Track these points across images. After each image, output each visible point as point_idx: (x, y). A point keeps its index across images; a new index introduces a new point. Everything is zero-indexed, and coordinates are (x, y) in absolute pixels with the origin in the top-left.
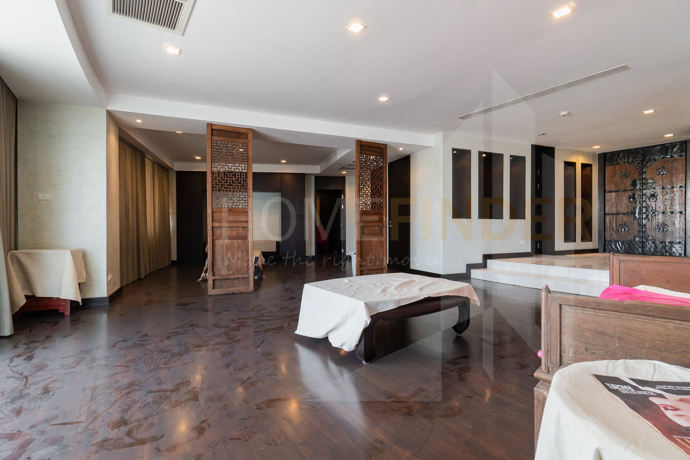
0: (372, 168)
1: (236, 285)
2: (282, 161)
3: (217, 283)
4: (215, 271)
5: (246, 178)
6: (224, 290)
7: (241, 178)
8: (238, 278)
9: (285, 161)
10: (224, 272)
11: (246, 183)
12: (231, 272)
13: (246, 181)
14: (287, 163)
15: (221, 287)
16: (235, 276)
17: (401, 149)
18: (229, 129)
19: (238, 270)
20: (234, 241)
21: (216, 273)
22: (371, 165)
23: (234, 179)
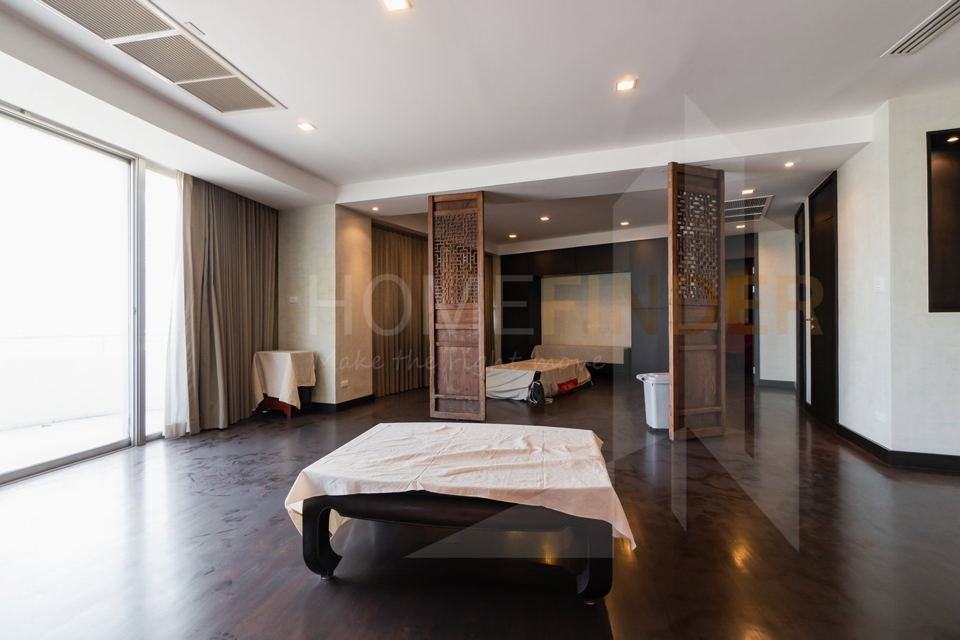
0: (697, 216)
1: (464, 409)
2: (623, 224)
3: (441, 402)
4: (440, 387)
5: (476, 261)
6: (448, 413)
7: (469, 262)
8: (467, 400)
9: (626, 223)
10: (450, 389)
11: (476, 269)
12: (458, 391)
13: (476, 265)
14: (631, 226)
15: (447, 410)
16: (462, 397)
17: (789, 165)
18: (454, 198)
19: (467, 389)
20: (462, 348)
21: (441, 391)
22: (696, 212)
23: (460, 264)
